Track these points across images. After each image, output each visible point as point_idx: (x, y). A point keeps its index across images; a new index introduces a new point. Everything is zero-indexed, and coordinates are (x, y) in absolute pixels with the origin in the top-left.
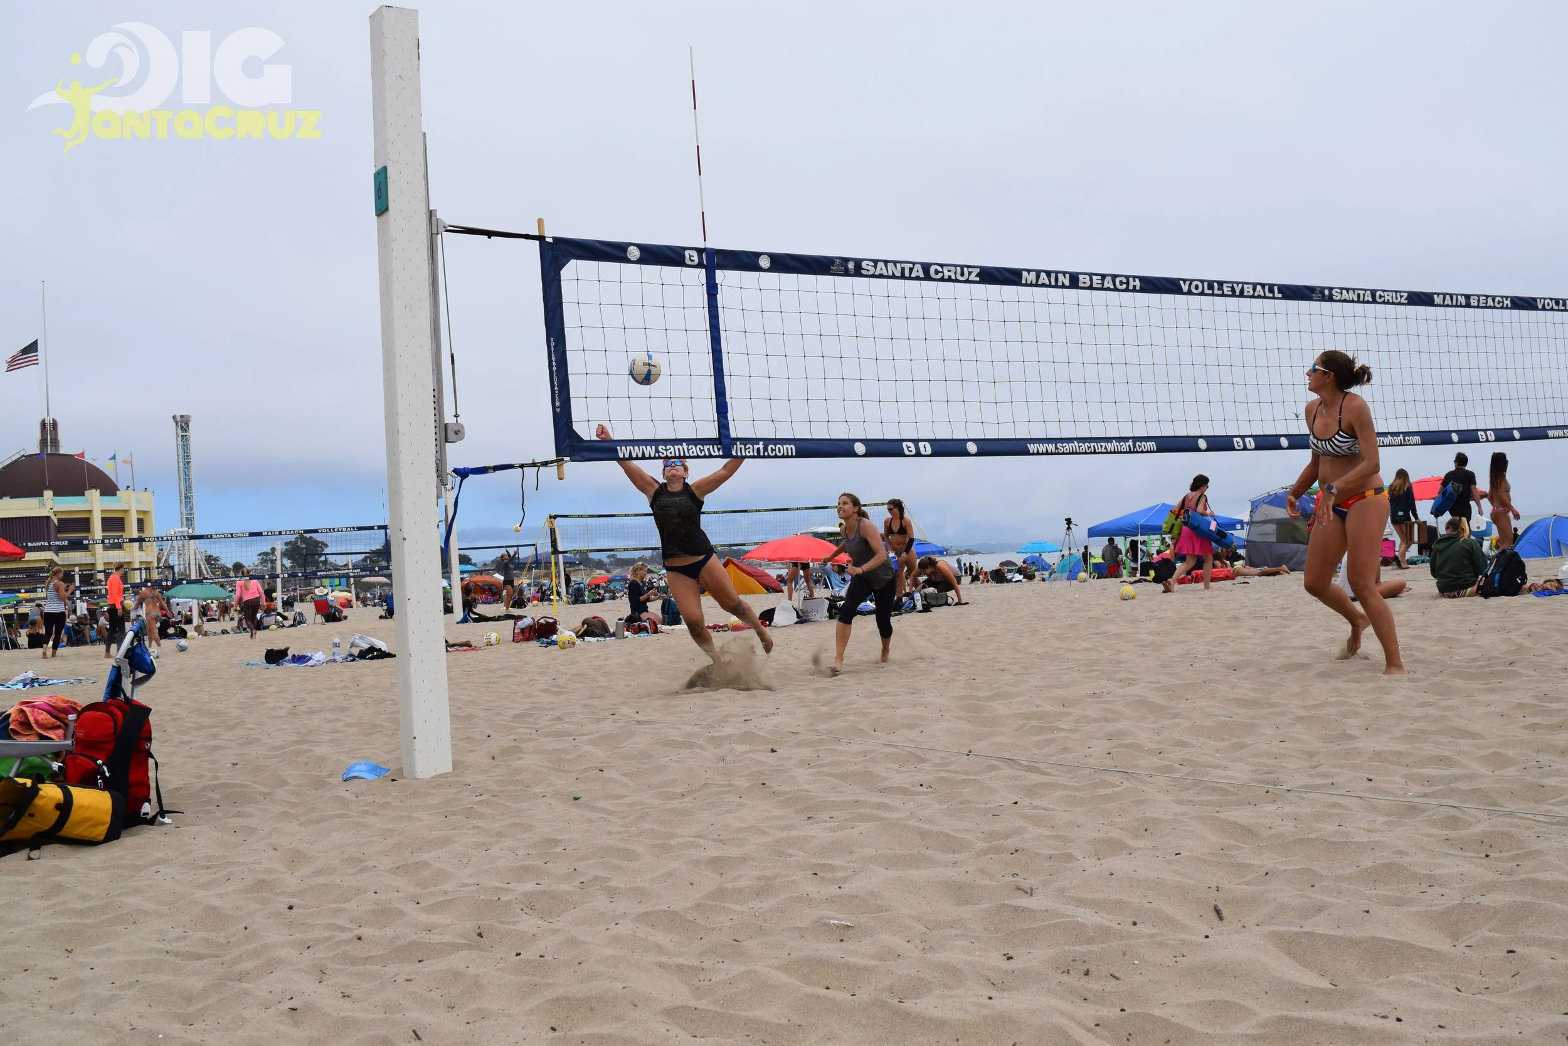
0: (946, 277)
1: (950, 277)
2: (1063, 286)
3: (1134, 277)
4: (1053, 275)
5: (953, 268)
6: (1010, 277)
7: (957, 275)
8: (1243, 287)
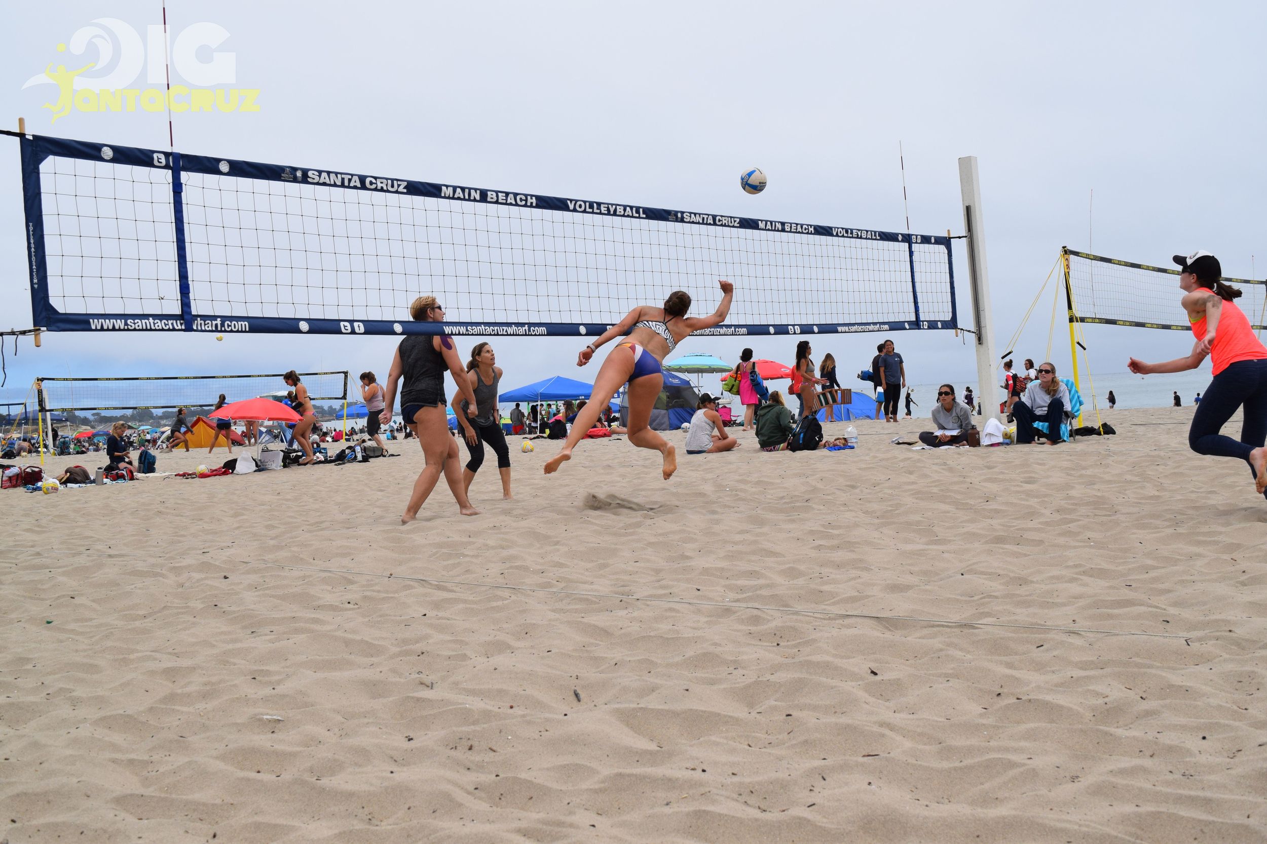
0: (379, 188)
1: (382, 187)
2: (475, 200)
3: (532, 196)
4: (467, 191)
5: (385, 181)
6: (431, 190)
7: (389, 186)
8: (616, 207)
